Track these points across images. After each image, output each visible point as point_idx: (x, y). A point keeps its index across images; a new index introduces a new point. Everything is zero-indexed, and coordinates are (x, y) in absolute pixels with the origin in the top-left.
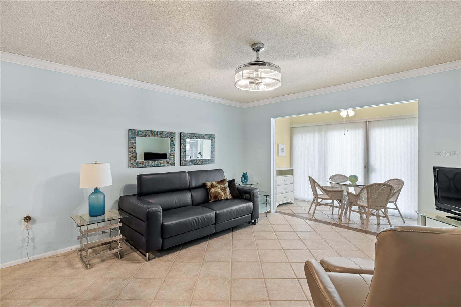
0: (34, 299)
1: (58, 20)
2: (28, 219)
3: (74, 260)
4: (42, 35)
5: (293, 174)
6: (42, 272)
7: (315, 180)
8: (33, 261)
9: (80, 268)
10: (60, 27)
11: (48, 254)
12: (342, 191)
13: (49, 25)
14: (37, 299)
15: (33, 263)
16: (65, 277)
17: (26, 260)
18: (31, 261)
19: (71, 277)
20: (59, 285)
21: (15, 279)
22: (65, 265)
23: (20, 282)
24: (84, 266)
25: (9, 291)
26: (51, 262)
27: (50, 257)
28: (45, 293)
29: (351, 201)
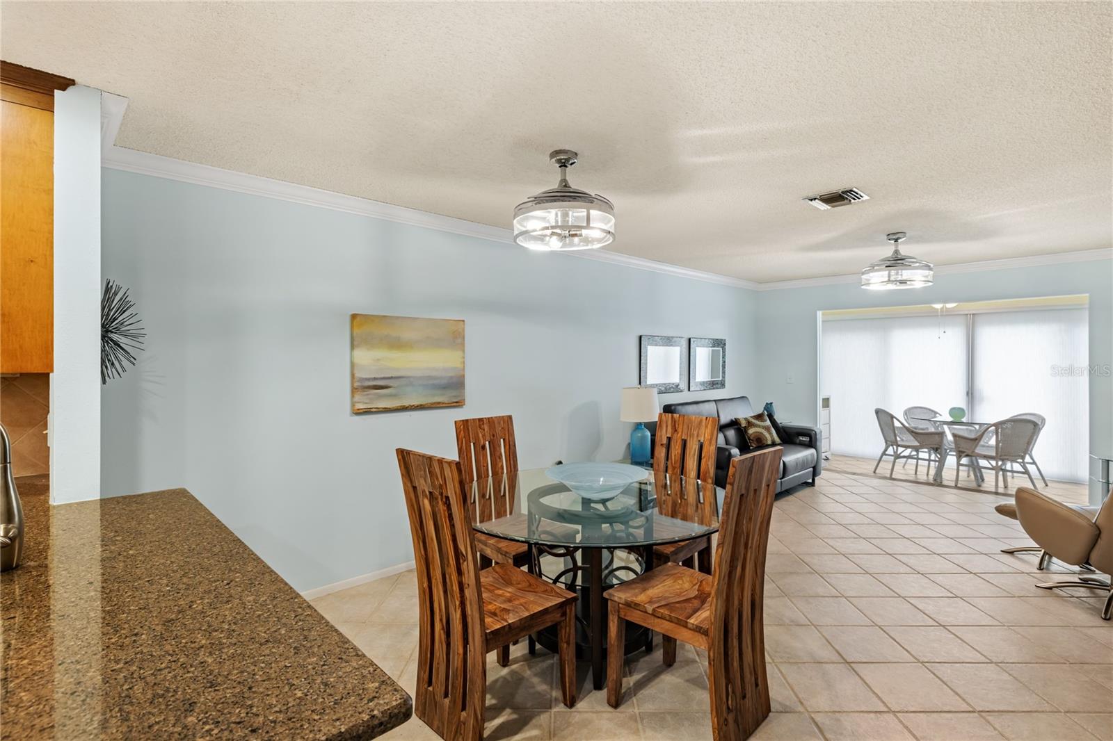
5: (828, 407)
7: (895, 415)
12: (942, 434)
29: (960, 449)
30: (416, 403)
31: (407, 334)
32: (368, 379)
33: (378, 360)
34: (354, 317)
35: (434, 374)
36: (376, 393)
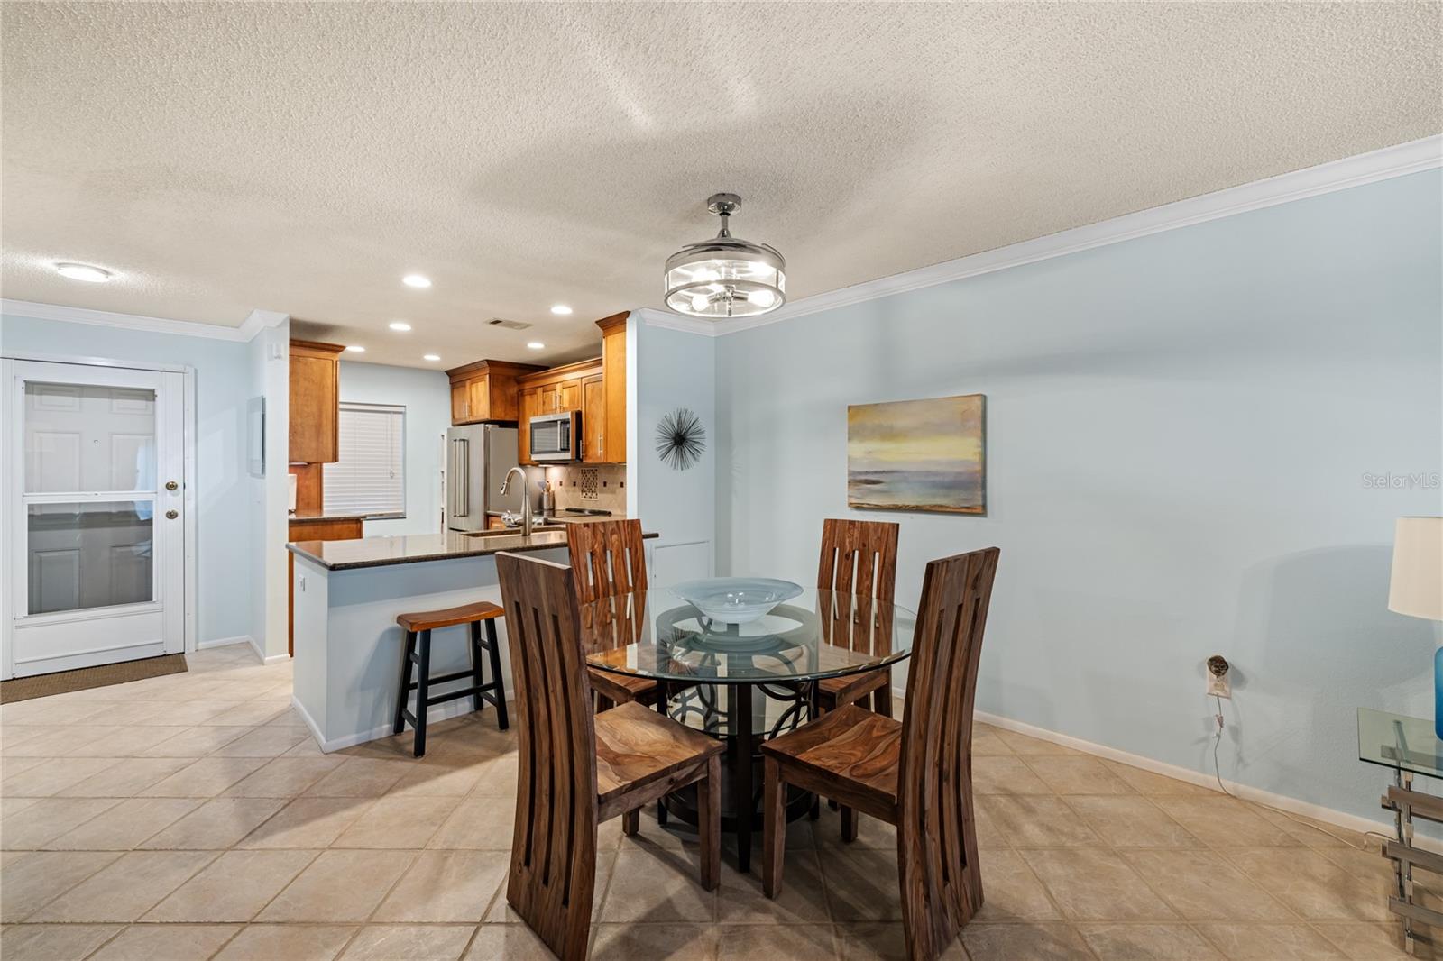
0: (1178, 912)
1: (1221, 20)
2: (1219, 665)
3: (1368, 877)
4: (1210, 103)
6: (1241, 846)
8: (1235, 797)
9: (1375, 922)
10: (1242, 40)
11: (1284, 801)
13: (1208, 61)
14: (1188, 920)
15: (1232, 803)
16: (1303, 915)
17: (1210, 780)
18: (1229, 794)
19: (1320, 932)
20: (1265, 927)
21: (1170, 821)
22: (1324, 876)
23: (1173, 835)
24: (1398, 927)
25: (1140, 845)
26: (1281, 834)
27: (1285, 814)
28: (1215, 919)
30: (912, 503)
31: (901, 422)
32: (860, 473)
33: (870, 452)
34: (849, 407)
35: (933, 468)
36: (869, 489)
